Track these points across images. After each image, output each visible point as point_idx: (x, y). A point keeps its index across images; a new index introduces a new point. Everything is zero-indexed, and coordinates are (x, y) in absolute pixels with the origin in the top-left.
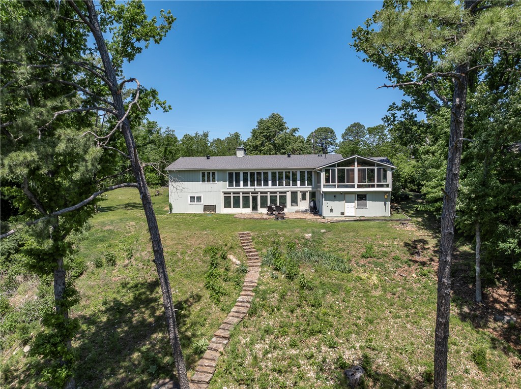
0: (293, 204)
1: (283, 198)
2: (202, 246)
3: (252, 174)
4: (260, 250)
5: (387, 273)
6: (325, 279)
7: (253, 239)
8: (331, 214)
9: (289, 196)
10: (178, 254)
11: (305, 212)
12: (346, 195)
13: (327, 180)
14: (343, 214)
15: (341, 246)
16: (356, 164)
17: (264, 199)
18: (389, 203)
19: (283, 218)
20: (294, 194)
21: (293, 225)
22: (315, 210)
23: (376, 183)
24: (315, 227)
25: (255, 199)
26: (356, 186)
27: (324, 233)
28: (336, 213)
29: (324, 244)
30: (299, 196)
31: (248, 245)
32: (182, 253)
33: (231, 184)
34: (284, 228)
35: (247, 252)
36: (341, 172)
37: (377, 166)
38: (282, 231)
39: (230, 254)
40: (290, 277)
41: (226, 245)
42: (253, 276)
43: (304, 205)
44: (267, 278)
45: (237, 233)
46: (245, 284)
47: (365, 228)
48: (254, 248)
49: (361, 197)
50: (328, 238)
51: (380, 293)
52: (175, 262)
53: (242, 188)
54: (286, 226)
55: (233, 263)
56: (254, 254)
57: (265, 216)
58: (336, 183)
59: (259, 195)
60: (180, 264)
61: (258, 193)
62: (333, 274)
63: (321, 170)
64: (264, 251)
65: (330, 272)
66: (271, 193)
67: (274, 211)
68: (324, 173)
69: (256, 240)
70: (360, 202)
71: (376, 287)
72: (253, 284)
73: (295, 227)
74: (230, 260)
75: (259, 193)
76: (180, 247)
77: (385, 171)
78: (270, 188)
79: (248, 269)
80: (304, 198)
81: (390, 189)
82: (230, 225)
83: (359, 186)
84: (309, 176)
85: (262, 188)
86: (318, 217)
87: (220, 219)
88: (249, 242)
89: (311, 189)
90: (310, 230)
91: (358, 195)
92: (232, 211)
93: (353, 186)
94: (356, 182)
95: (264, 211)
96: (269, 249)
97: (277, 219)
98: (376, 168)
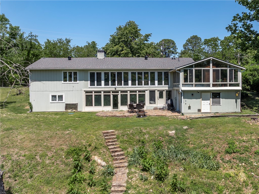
0: (151, 102)
1: (142, 97)
2: (64, 147)
3: (113, 75)
4: (125, 149)
6: (195, 178)
7: (118, 138)
8: (190, 111)
9: (147, 94)
10: (37, 157)
11: (163, 109)
12: (203, 94)
13: (186, 80)
14: (199, 110)
15: (205, 142)
16: (211, 65)
17: (124, 98)
18: (239, 101)
19: (145, 116)
20: (152, 93)
21: (156, 123)
23: (228, 82)
24: (177, 124)
25: (115, 97)
26: (211, 85)
27: (187, 129)
28: (194, 110)
29: (188, 141)
30: (157, 94)
31: (113, 145)
32: (41, 157)
33: (92, 84)
34: (148, 126)
35: (113, 152)
37: (229, 67)
38: (146, 129)
39: (95, 155)
40: (160, 178)
41: (90, 145)
43: (161, 103)
44: (135, 181)
45: (101, 132)
46: (113, 189)
48: (119, 147)
49: (216, 95)
50: (191, 135)
52: (34, 166)
53: (103, 87)
54: (148, 123)
55: (98, 165)
56: (119, 153)
57: (127, 114)
58: (194, 83)
59: (120, 94)
60: (39, 168)
61: (118, 92)
62: (201, 173)
64: (130, 150)
65: (199, 170)
66: (131, 91)
67: (135, 108)
68: (183, 73)
69: (121, 139)
70: (215, 100)
71: (246, 184)
72: (121, 189)
73: (158, 125)
74: (95, 161)
75: (120, 92)
76: (40, 149)
77: (236, 72)
78: (130, 87)
79: (114, 171)
80: (161, 96)
81: (240, 88)
82: (93, 124)
83: (214, 85)
84: (166, 76)
85: (122, 87)
86: (177, 114)
87: (82, 117)
88: (114, 141)
89: (167, 88)
90: (173, 127)
91: (213, 94)
92: (93, 109)
93: (209, 85)
94: (211, 82)
95: (125, 108)
96: (135, 148)
97: (139, 116)
98: (228, 69)
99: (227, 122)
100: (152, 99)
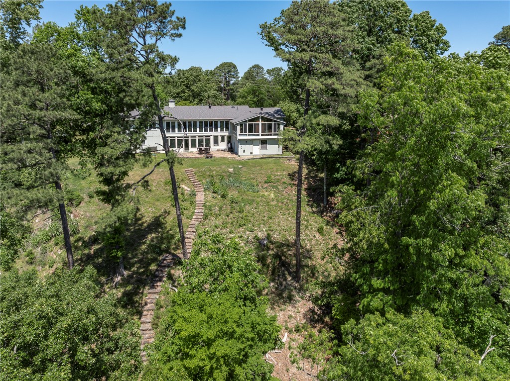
0: (215, 145)
1: (208, 141)
2: (162, 180)
3: (185, 124)
4: (201, 181)
5: (279, 191)
6: (245, 197)
7: (195, 174)
8: (244, 154)
9: (212, 138)
11: (224, 150)
12: (254, 141)
13: (241, 131)
14: (251, 153)
15: (252, 176)
16: (260, 120)
17: (193, 142)
19: (211, 157)
20: (216, 138)
21: (220, 163)
22: (232, 150)
23: (273, 133)
24: (235, 164)
25: (187, 141)
26: (260, 135)
27: (241, 168)
28: (248, 153)
29: (242, 175)
30: (220, 139)
31: (193, 178)
34: (215, 165)
35: (193, 182)
36: (251, 126)
38: (214, 167)
39: (183, 184)
40: (223, 196)
41: (178, 179)
42: (200, 197)
43: (223, 145)
44: (209, 198)
45: (184, 170)
46: (197, 202)
47: (266, 163)
48: (197, 180)
49: (264, 142)
50: (244, 171)
51: (275, 203)
53: (177, 133)
54: (215, 163)
55: (186, 190)
56: (198, 183)
57: (198, 156)
58: (247, 133)
59: (190, 138)
63: (237, 124)
64: (204, 181)
65: (247, 193)
66: (199, 137)
67: (203, 150)
68: (239, 126)
69: (198, 174)
70: (263, 145)
71: (273, 200)
72: (202, 202)
73: (221, 164)
74: (183, 188)
77: (279, 125)
78: (198, 133)
79: (196, 193)
80: (223, 140)
83: (262, 135)
84: (227, 125)
85: (192, 134)
86: (235, 156)
88: (193, 176)
89: (228, 134)
90: (232, 166)
91: (262, 141)
93: (258, 135)
94: (260, 132)
95: (195, 150)
96: (208, 180)
97: (207, 158)
98: (273, 123)
99: (269, 163)
100: (216, 142)
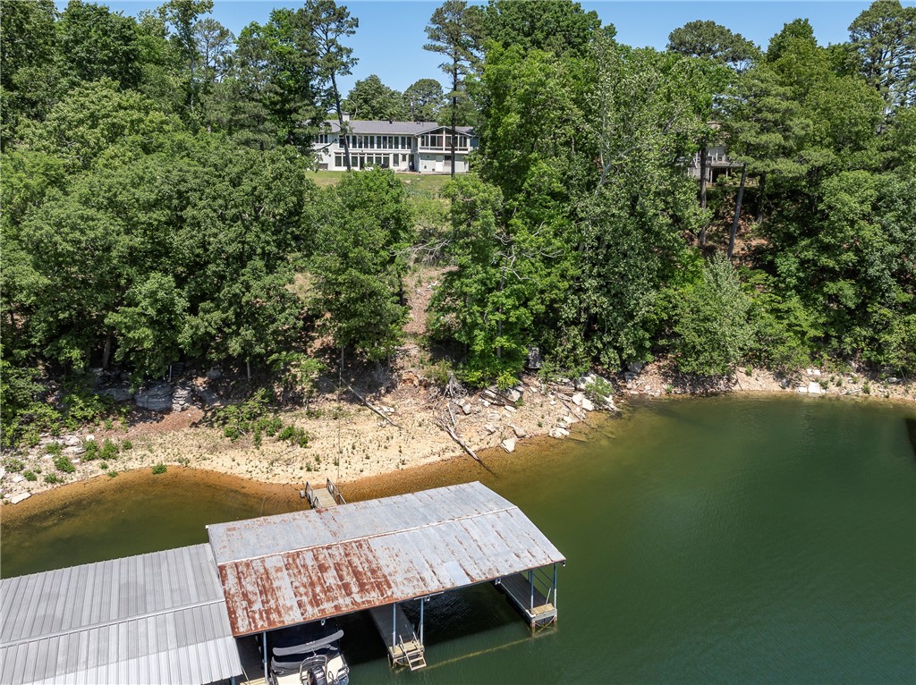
0: (395, 164)
1: (387, 160)
3: (360, 138)
8: (425, 170)
9: (391, 157)
11: (405, 170)
12: (437, 156)
13: (423, 144)
14: (434, 170)
16: (444, 132)
17: (370, 159)
18: (467, 163)
20: (396, 156)
22: (413, 168)
23: (458, 147)
25: (362, 159)
26: (444, 149)
28: (429, 169)
30: (400, 157)
33: (341, 146)
36: (433, 138)
37: (459, 135)
43: (404, 165)
49: (449, 158)
53: (351, 149)
58: (430, 147)
59: (366, 156)
61: (365, 154)
63: (417, 136)
66: (376, 154)
68: (420, 138)
70: (446, 161)
77: (465, 139)
78: (375, 150)
80: (404, 159)
83: (446, 149)
84: (409, 141)
85: (369, 150)
86: (415, 173)
89: (410, 152)
91: (446, 156)
93: (442, 149)
94: (444, 146)
98: (458, 137)
100: (396, 162)
